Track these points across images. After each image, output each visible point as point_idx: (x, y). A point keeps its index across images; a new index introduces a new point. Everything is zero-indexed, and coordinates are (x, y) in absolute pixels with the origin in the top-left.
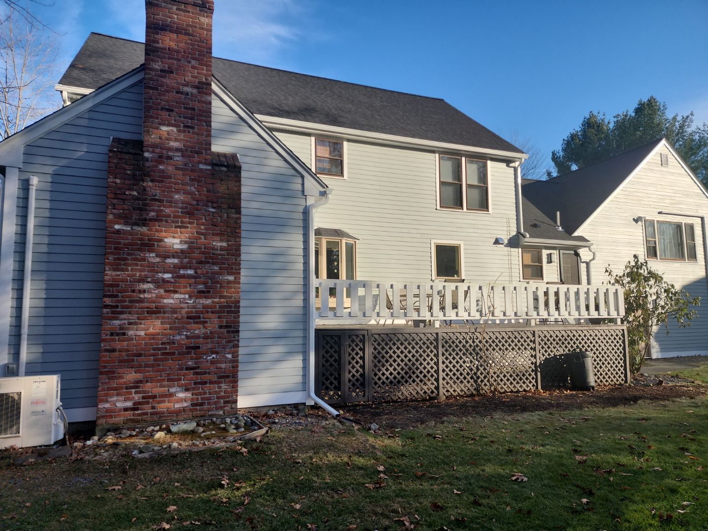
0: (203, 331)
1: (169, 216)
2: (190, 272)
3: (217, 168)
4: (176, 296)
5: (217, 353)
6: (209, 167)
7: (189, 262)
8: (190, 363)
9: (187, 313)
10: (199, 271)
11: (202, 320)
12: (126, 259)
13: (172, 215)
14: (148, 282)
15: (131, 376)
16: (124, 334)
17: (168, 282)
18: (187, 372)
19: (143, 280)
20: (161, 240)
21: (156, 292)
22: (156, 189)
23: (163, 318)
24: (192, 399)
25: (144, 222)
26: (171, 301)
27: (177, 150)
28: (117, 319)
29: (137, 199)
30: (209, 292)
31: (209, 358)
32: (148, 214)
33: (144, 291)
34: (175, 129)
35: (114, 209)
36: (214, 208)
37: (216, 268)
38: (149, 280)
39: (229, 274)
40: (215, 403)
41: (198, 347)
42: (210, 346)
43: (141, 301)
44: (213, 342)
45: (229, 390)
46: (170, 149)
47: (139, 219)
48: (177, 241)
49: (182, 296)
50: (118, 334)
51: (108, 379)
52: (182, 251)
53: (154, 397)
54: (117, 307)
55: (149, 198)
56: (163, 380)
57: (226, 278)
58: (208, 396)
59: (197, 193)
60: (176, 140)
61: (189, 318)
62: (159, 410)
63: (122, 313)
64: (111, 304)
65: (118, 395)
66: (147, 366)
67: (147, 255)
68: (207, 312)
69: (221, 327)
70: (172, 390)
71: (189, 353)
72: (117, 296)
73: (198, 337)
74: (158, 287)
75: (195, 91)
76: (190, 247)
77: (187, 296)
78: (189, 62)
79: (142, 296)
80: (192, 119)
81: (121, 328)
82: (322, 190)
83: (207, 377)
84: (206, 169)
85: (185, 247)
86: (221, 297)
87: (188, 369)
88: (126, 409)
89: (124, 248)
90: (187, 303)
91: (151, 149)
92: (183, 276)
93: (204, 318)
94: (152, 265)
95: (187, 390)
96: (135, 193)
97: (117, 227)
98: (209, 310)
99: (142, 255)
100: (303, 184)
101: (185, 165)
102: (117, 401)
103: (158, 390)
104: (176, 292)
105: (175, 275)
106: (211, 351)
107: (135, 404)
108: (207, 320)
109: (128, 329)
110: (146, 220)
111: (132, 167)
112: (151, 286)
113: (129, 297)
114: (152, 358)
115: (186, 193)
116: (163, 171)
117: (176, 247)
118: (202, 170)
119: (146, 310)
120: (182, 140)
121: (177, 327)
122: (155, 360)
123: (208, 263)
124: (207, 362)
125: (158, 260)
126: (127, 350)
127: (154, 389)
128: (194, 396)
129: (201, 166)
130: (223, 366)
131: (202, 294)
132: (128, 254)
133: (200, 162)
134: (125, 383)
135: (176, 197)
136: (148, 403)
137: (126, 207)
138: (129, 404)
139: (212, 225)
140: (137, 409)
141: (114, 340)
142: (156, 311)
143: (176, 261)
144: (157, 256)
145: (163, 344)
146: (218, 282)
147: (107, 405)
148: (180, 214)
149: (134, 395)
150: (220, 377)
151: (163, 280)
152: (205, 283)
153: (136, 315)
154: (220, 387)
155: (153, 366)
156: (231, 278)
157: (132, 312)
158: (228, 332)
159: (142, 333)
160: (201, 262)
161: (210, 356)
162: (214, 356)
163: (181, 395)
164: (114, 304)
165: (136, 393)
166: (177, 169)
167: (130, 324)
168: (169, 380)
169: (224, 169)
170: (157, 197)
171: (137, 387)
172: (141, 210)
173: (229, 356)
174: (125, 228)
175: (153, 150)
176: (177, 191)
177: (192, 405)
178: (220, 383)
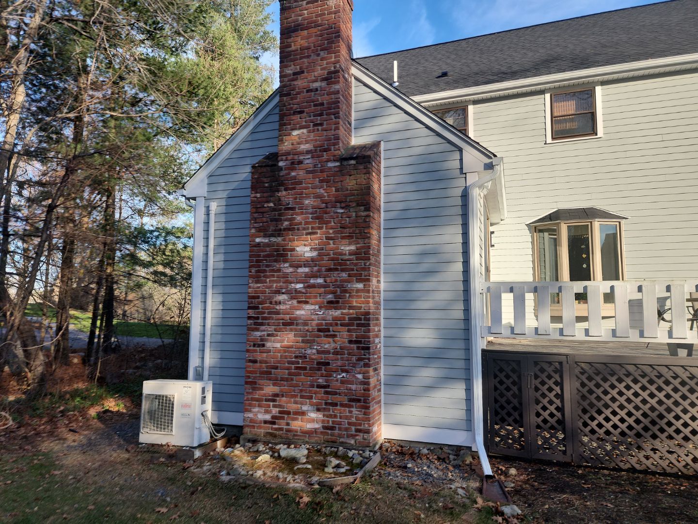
0: (333, 345)
1: (300, 223)
2: (320, 281)
3: (345, 163)
4: (308, 307)
5: (347, 371)
6: (338, 164)
7: (319, 271)
8: (320, 381)
9: (318, 325)
10: (328, 280)
11: (332, 333)
12: (265, 271)
13: (303, 221)
14: (283, 293)
15: (270, 389)
16: (263, 345)
17: (300, 292)
18: (318, 390)
19: (278, 292)
20: (293, 250)
21: (290, 303)
22: (289, 198)
23: (296, 330)
24: (323, 421)
25: (278, 233)
26: (303, 312)
27: (308, 152)
28: (257, 330)
29: (274, 210)
30: (338, 302)
31: (339, 377)
32: (282, 224)
33: (280, 303)
34: (305, 131)
35: (256, 223)
36: (342, 208)
37: (344, 275)
38: (284, 290)
39: (359, 281)
40: (346, 429)
41: (328, 364)
42: (339, 363)
43: (278, 313)
44: (342, 359)
45: (360, 416)
46: (301, 153)
47: (275, 230)
48: (308, 249)
49: (313, 307)
50: (259, 346)
51: (253, 390)
52: (313, 259)
53: (288, 413)
54: (258, 318)
55: (283, 207)
56: (296, 396)
57: (354, 286)
58: (338, 419)
59: (326, 194)
60: (307, 142)
61: (319, 330)
62: (293, 428)
63: (262, 324)
64: (253, 315)
65: (260, 406)
66: (282, 379)
67: (281, 266)
68: (337, 324)
69: (350, 342)
70: (305, 408)
71: (319, 369)
72: (257, 308)
73: (328, 352)
74: (292, 298)
75: (324, 84)
76: (319, 255)
77: (317, 307)
78: (318, 55)
79: (278, 307)
80: (321, 115)
81: (262, 340)
82: (488, 161)
83: (337, 399)
84: (335, 167)
85: (314, 254)
86: (351, 308)
87: (319, 386)
88: (266, 422)
89: (263, 260)
90: (317, 314)
91: (284, 158)
92: (313, 286)
93: (334, 331)
94: (286, 276)
95: (318, 410)
96: (272, 205)
97: (258, 240)
98: (339, 322)
99: (278, 266)
100: (461, 160)
101: (315, 166)
102: (259, 412)
103: (292, 407)
104: (307, 303)
105: (306, 285)
106: (341, 369)
107: (273, 417)
108: (336, 333)
109: (266, 340)
110: (280, 230)
111: (269, 179)
112: (285, 297)
113: (268, 308)
114: (287, 371)
115: (317, 196)
116: (295, 178)
117: (307, 255)
118: (330, 168)
119: (281, 321)
120: (312, 140)
121: (308, 340)
122: (290, 374)
123: (336, 270)
124: (337, 381)
125: (291, 270)
126: (266, 362)
127: (289, 405)
128: (326, 419)
129: (330, 165)
130: (354, 387)
131: (333, 304)
132: (267, 266)
133: (328, 161)
134: (265, 395)
135: (307, 202)
136: (283, 418)
137: (265, 219)
138: (268, 417)
139: (341, 227)
140: (274, 423)
141: (255, 351)
142: (290, 323)
143: (307, 270)
144: (291, 266)
145: (296, 357)
146: (346, 291)
147: (251, 415)
148: (311, 220)
149: (272, 408)
150: (351, 400)
151: (296, 290)
152: (334, 293)
153: (273, 327)
154: (351, 412)
155: (287, 380)
156: (360, 286)
157: (270, 324)
158: (358, 348)
159: (278, 345)
160: (330, 270)
161: (340, 375)
162: (344, 374)
163: (313, 415)
164: (256, 316)
165: (274, 406)
166: (308, 172)
167: (269, 335)
168: (302, 397)
169: (353, 162)
170: (290, 206)
171: (274, 401)
172: (276, 220)
173: (360, 376)
174: (264, 241)
175: (286, 158)
176: (308, 197)
177: (325, 428)
178: (350, 406)
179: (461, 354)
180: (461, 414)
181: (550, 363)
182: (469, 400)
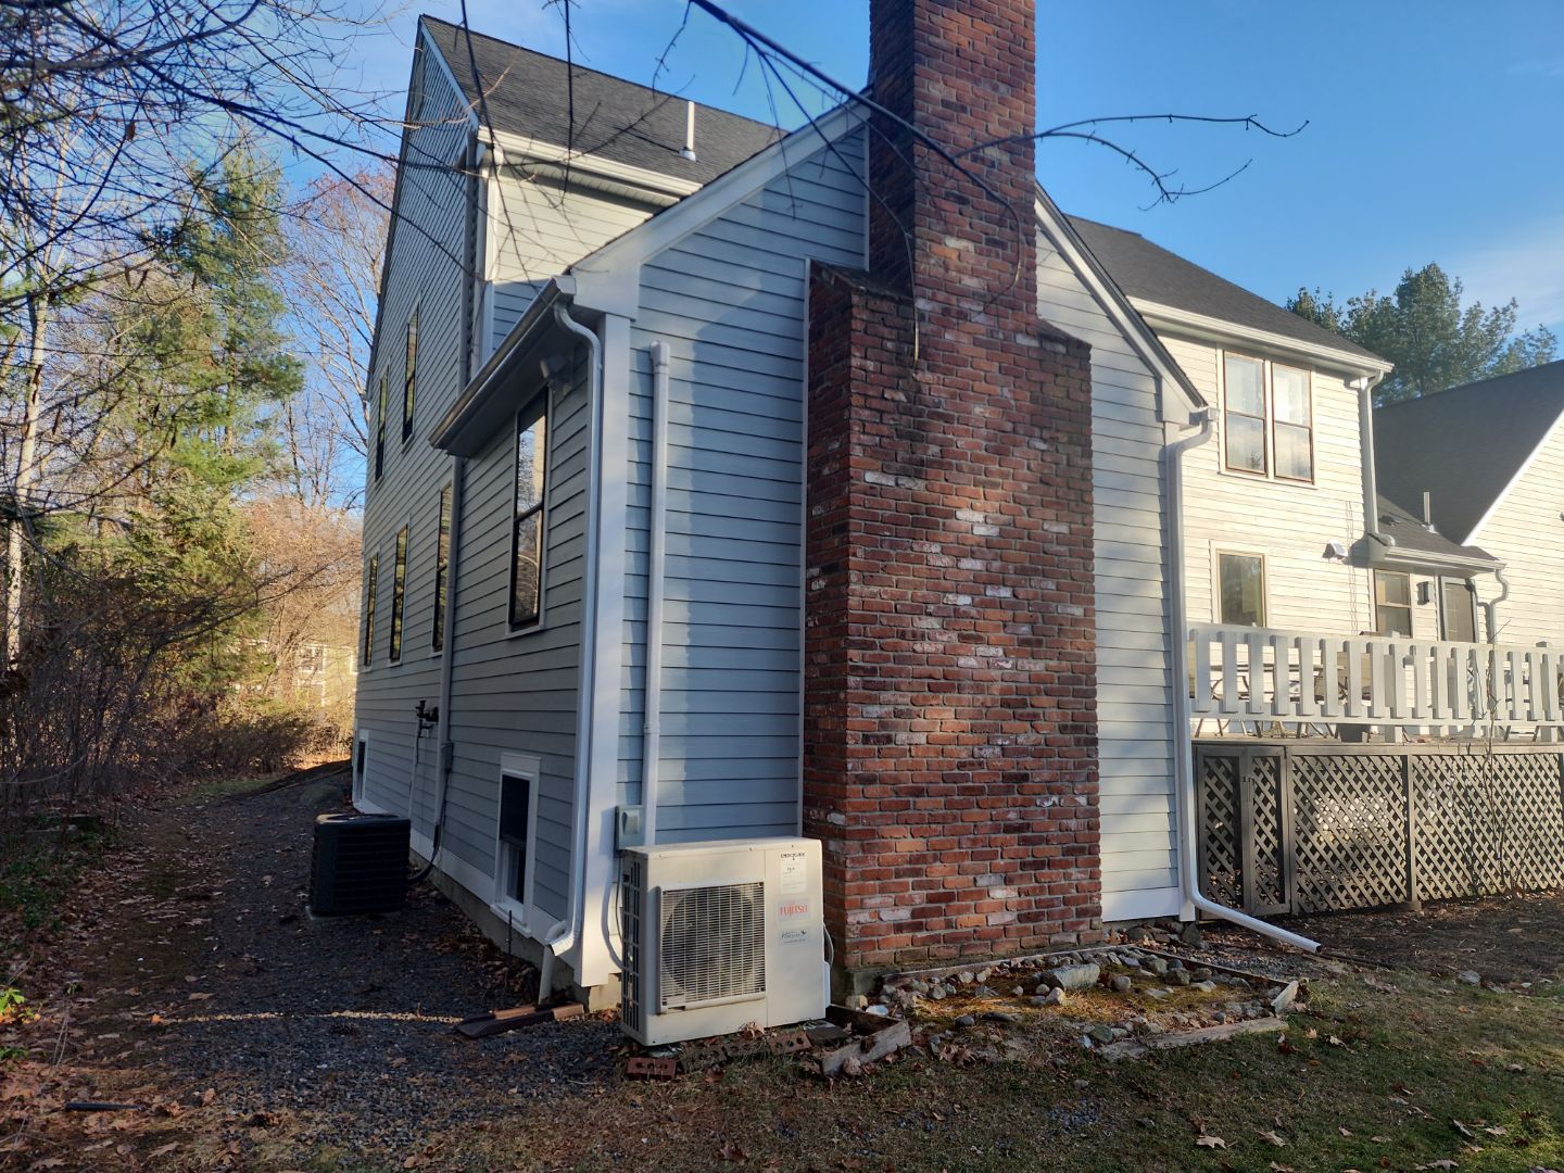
0: (1033, 737)
1: (963, 456)
2: (1005, 593)
3: (1048, 346)
4: (982, 649)
5: (1060, 793)
6: (1034, 343)
7: (1003, 571)
8: (1012, 815)
9: (1003, 691)
10: (1021, 592)
11: (1029, 710)
12: (887, 557)
13: (969, 453)
14: (930, 614)
15: (906, 844)
16: (889, 739)
17: (966, 615)
18: (1008, 836)
19: (920, 610)
20: (951, 515)
21: (945, 638)
22: (939, 390)
23: (959, 702)
24: (1019, 905)
25: (917, 468)
26: (972, 662)
27: (974, 296)
28: (874, 701)
29: (902, 410)
30: (1039, 643)
31: (1046, 804)
32: (925, 451)
33: (923, 637)
34: (971, 246)
35: (864, 433)
36: (1044, 440)
37: (1051, 585)
38: (931, 608)
39: (1074, 601)
40: (1063, 914)
41: (1025, 778)
42: (1046, 774)
43: (914, 659)
44: (1050, 766)
45: (1085, 882)
46: (963, 294)
47: (910, 462)
48: (979, 517)
49: (992, 651)
50: (878, 740)
51: (864, 851)
52: (989, 543)
53: (949, 897)
54: (873, 671)
55: (927, 410)
56: (963, 856)
57: (1069, 610)
58: (1047, 896)
59: (1013, 402)
60: (974, 273)
61: (1005, 704)
62: (960, 930)
63: (883, 687)
64: (861, 664)
65: (883, 890)
66: (934, 820)
67: (925, 549)
68: (1039, 693)
69: (1063, 729)
70: (983, 882)
71: (1009, 791)
72: (871, 646)
73: (1023, 752)
74: (947, 627)
75: (1006, 158)
76: (1001, 534)
77: (1001, 652)
78: (995, 88)
79: (918, 647)
80: (1001, 223)
81: (883, 725)
82: (1196, 410)
83: (1044, 851)
84: (1029, 348)
85: (993, 531)
86: (1061, 657)
87: (1008, 829)
88: (899, 928)
89: (883, 529)
90: (1002, 668)
91: (929, 292)
92: (993, 603)
93: (1032, 706)
94: (935, 575)
95: (1008, 881)
96: (901, 397)
97: (870, 477)
98: (1042, 686)
99: (916, 547)
100: (1159, 396)
101: (991, 333)
102: (883, 905)
103: (955, 882)
104: (978, 640)
105: (977, 599)
106: (1048, 788)
107: (914, 914)
108: (1037, 711)
109: (895, 727)
110: (922, 463)
111: (895, 332)
112: (933, 623)
113: (895, 648)
114: (942, 799)
115: (993, 401)
116: (952, 348)
117: (980, 531)
118: (1021, 347)
119: (927, 681)
120: (986, 274)
121: (985, 726)
122: (948, 805)
123: (1036, 572)
124: (1043, 812)
125: (946, 561)
126: (896, 781)
127: (950, 878)
128: (1023, 898)
129: (1022, 340)
130: (1073, 823)
131: (1031, 645)
132: (893, 545)
133: (1017, 330)
134: (895, 862)
135: (978, 410)
136: (938, 912)
137: (885, 430)
138: (904, 914)
139: (1041, 481)
140: (918, 927)
141: (869, 754)
142: (946, 683)
143: (978, 565)
144: (944, 552)
145: (961, 766)
146: (1053, 620)
147: (864, 917)
148: (984, 452)
149: (911, 892)
150: (1068, 852)
151: (956, 609)
152: (1033, 624)
153: (910, 694)
154: (1067, 876)
155: (943, 820)
156: (1078, 611)
157: (903, 687)
158: (1078, 742)
159: (921, 738)
160: (1021, 571)
161: (1048, 800)
162: (1055, 799)
163: (1000, 894)
164: (868, 665)
165: (917, 886)
166: (976, 343)
167: (897, 714)
168: (974, 856)
169: (1061, 349)
170: (941, 410)
171: (917, 873)
172: (912, 438)
173: (1082, 800)
174: (884, 482)
175: (934, 294)
176: (978, 401)
177: (1020, 919)
178: (1066, 865)
179: (1162, 750)
180: (1164, 860)
181: (1264, 760)
182: (1176, 833)
